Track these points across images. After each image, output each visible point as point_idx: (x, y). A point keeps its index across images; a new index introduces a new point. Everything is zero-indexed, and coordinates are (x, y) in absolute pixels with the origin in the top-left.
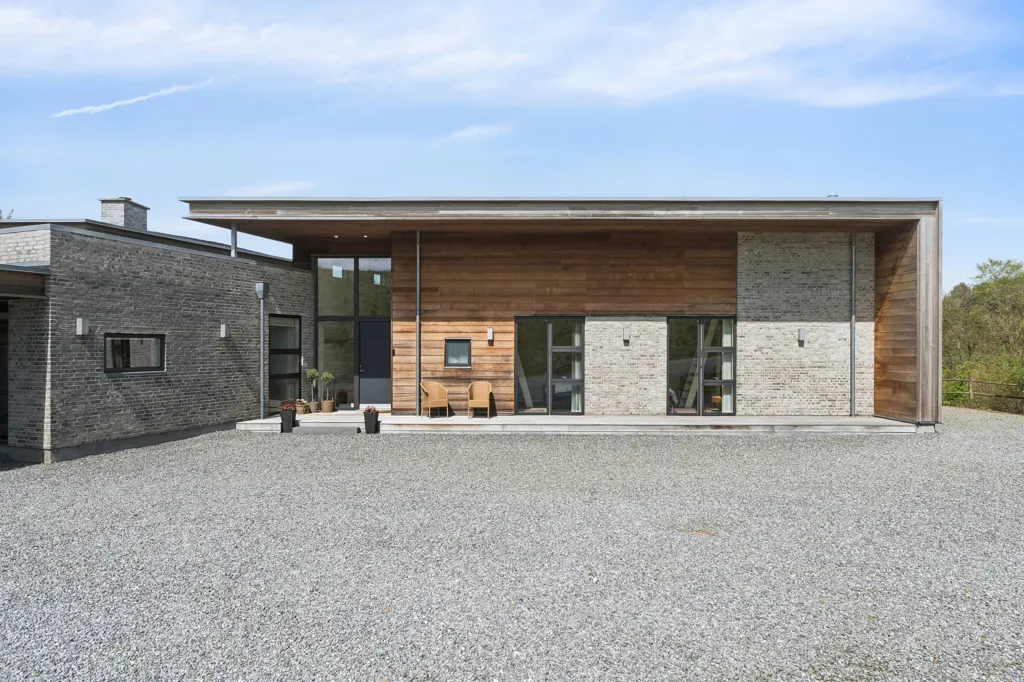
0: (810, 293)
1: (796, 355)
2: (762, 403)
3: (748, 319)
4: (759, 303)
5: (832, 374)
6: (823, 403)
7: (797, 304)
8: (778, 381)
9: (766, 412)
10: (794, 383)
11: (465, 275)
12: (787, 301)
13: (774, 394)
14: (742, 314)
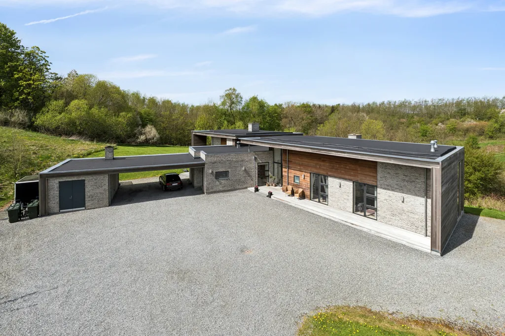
0: (407, 183)
1: (401, 206)
2: (387, 219)
3: (381, 188)
4: (386, 183)
5: (417, 217)
6: (412, 227)
7: (401, 187)
8: (393, 213)
9: (388, 223)
10: (400, 216)
11: (298, 159)
12: (397, 185)
13: (392, 217)
14: (379, 186)
